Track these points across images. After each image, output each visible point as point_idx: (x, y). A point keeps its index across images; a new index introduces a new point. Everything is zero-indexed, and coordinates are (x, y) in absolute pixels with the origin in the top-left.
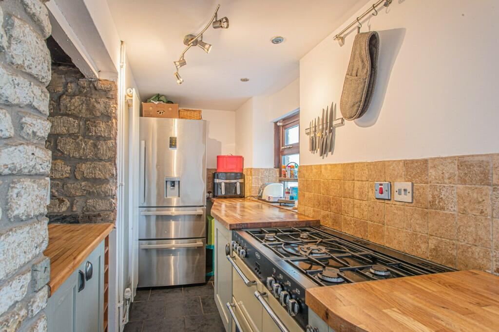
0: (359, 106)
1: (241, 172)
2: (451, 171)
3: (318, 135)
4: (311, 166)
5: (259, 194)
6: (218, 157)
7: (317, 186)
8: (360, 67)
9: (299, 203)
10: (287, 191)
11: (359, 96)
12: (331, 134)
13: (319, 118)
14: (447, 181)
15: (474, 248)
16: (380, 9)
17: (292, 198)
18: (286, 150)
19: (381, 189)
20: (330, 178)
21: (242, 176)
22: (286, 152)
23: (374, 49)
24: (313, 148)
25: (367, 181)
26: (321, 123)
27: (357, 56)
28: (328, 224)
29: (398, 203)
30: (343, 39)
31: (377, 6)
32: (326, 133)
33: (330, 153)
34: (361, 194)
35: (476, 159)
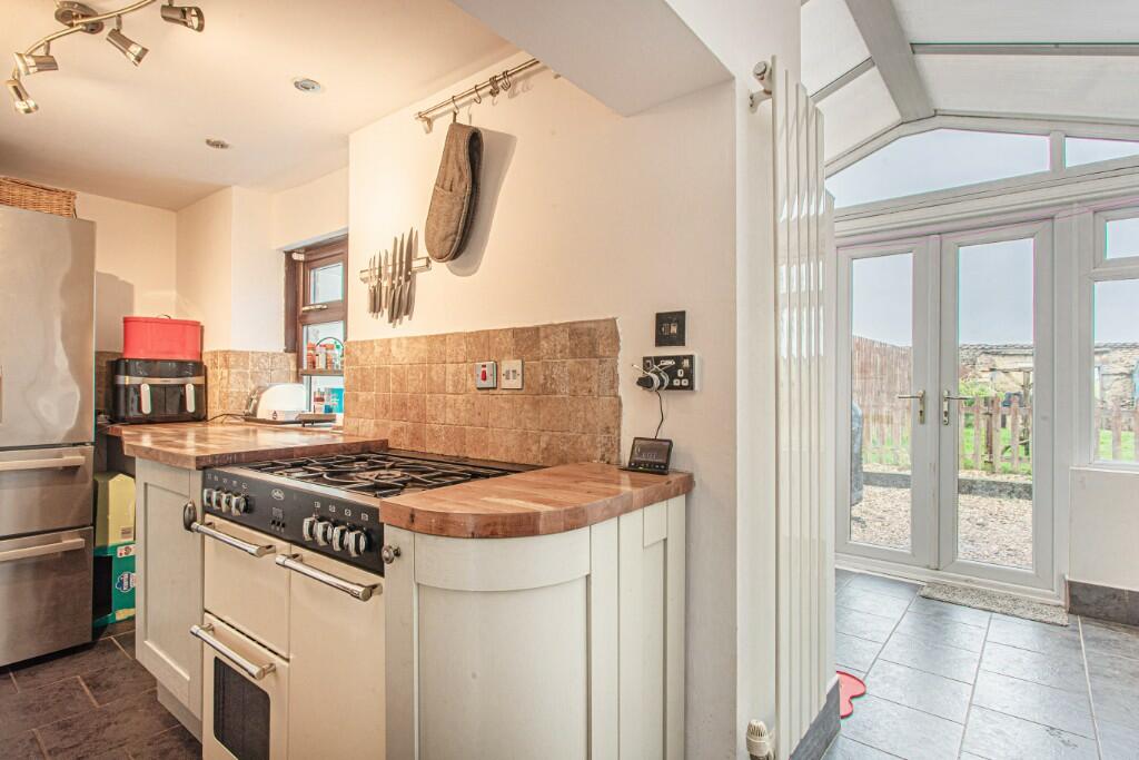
0: (454, 241)
1: (197, 359)
2: (563, 342)
3: (385, 283)
4: (372, 341)
5: (247, 408)
6: (126, 321)
7: (382, 377)
8: (457, 178)
9: (347, 414)
10: (317, 396)
11: (453, 224)
12: (408, 283)
13: (387, 253)
14: (559, 355)
15: (583, 437)
16: (485, 95)
17: (329, 409)
18: (312, 314)
19: (484, 373)
20: (406, 361)
21: (199, 368)
22: (311, 318)
23: (476, 154)
24: (375, 307)
25: (465, 362)
26: (390, 262)
27: (452, 159)
28: (402, 443)
29: (505, 392)
30: (429, 121)
31: (480, 89)
32: (400, 282)
33: (406, 318)
34: (455, 385)
35: (586, 326)
